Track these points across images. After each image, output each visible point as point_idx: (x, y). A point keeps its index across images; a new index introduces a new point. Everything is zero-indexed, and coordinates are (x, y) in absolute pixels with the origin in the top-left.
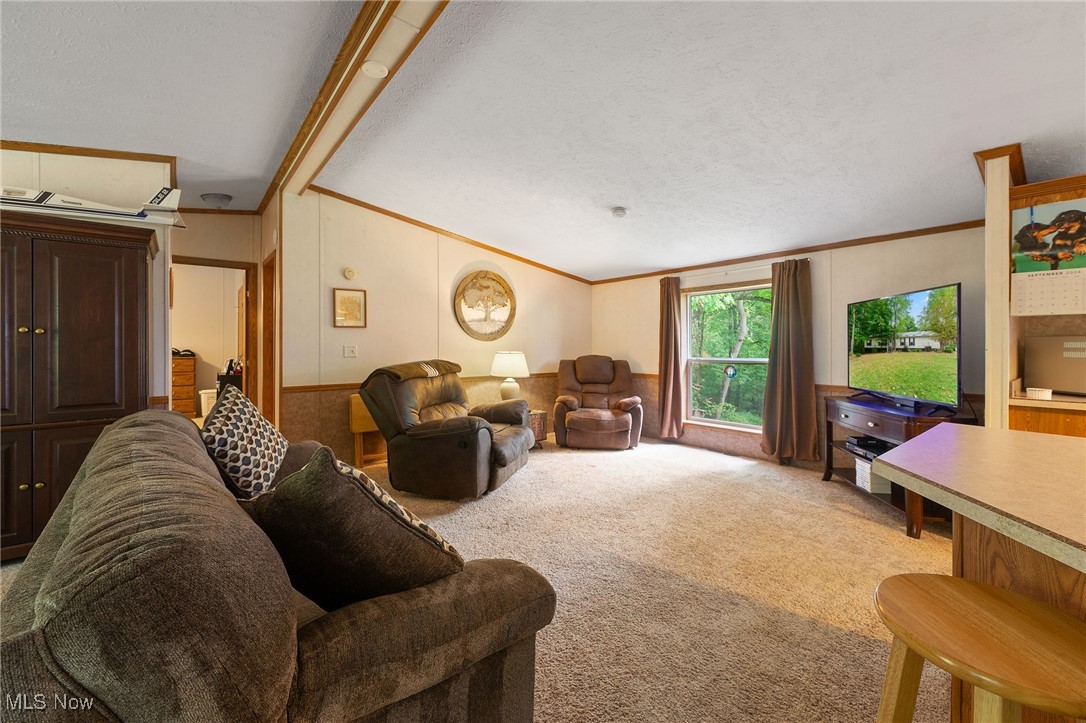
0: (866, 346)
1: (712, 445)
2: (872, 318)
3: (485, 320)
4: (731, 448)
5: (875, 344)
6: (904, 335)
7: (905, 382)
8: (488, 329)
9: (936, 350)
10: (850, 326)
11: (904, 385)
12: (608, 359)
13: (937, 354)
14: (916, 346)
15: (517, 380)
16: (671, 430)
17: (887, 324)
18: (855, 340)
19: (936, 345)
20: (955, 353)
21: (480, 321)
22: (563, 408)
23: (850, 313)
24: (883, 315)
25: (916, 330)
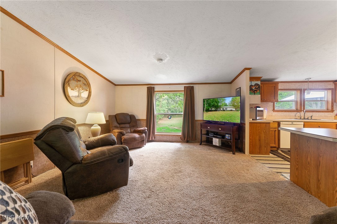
0: (210, 110)
1: (165, 140)
2: (212, 103)
3: (78, 96)
4: (171, 140)
5: (213, 109)
6: (223, 107)
7: (224, 118)
8: (80, 101)
9: (234, 111)
10: (204, 105)
11: (223, 119)
12: (127, 114)
13: (234, 112)
14: (228, 110)
15: (100, 125)
16: (152, 137)
17: (218, 104)
18: (206, 108)
19: (234, 109)
20: (240, 112)
21: (76, 97)
22: (120, 135)
23: (204, 102)
24: (216, 102)
25: (228, 106)
